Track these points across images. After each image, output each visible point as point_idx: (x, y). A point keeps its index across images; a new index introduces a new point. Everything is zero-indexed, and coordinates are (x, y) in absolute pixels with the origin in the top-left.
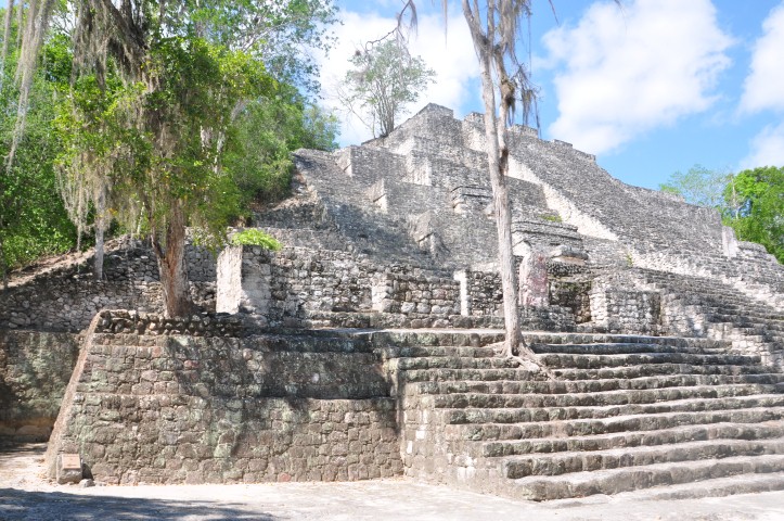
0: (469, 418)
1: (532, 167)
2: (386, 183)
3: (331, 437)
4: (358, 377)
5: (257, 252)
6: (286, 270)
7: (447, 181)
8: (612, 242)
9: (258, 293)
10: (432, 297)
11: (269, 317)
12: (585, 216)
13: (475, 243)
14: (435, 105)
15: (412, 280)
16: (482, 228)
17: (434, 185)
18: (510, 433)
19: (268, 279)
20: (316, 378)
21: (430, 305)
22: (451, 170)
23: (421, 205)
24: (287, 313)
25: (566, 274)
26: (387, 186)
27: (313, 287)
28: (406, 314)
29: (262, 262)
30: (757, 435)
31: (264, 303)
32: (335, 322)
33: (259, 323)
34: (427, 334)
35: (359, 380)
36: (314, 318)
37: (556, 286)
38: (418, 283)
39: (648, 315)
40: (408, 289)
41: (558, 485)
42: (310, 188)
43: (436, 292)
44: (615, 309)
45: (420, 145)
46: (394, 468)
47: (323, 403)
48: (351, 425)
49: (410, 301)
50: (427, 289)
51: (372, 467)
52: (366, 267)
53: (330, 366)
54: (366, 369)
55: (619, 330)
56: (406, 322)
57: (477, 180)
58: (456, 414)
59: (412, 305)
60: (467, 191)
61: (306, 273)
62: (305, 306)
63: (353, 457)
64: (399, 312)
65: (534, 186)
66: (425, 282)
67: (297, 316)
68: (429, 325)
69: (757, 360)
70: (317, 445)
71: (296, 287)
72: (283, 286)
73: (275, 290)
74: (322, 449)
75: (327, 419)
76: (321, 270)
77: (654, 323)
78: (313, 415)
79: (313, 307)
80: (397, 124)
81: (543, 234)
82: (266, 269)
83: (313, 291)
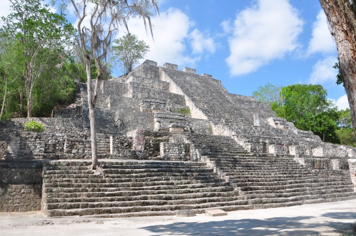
0: (53, 191)
1: (182, 88)
2: (111, 97)
3: (15, 197)
4: (32, 177)
5: (15, 132)
6: (26, 138)
7: (140, 95)
8: (204, 120)
9: (15, 147)
10: (85, 147)
11: (18, 156)
12: (198, 109)
13: (137, 122)
14: (149, 60)
15: (77, 141)
16: (142, 116)
17: (134, 97)
18: (63, 196)
19: (19, 142)
20: (16, 177)
21: (84, 150)
22: (142, 91)
23: (126, 106)
24: (25, 154)
25: (160, 136)
26: (111, 98)
27: (37, 145)
28: (74, 154)
29: (16, 136)
30: (173, 198)
31: (16, 150)
32: (44, 157)
33: (14, 158)
34: (64, 162)
35: (32, 178)
36: (36, 156)
37: (152, 141)
38: (79, 142)
39: (183, 153)
40: (75, 145)
41: (61, 212)
42: (82, 99)
43: (87, 145)
44: (167, 150)
45: (135, 79)
46: (37, 208)
47: (14, 186)
48: (24, 193)
49: (76, 149)
50: (83, 144)
51: (29, 207)
52: (70, 135)
53: (21, 173)
54: (36, 174)
55: (169, 159)
56: (74, 156)
57: (154, 94)
58: (48, 189)
59: (76, 150)
60: (145, 100)
61: (34, 140)
62: (33, 151)
63: (22, 204)
64: (71, 153)
65: (181, 96)
66: (83, 142)
67: (29, 155)
68: (83, 158)
69: (212, 170)
70: (9, 200)
71: (30, 145)
72: (25, 144)
73: (22, 146)
74: (10, 201)
75: (14, 191)
76: (40, 138)
77: (186, 155)
78: (9, 190)
79: (36, 152)
80: (133, 68)
81: (167, 118)
82: (18, 138)
83: (37, 146)
